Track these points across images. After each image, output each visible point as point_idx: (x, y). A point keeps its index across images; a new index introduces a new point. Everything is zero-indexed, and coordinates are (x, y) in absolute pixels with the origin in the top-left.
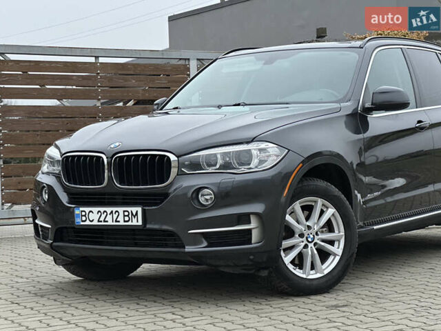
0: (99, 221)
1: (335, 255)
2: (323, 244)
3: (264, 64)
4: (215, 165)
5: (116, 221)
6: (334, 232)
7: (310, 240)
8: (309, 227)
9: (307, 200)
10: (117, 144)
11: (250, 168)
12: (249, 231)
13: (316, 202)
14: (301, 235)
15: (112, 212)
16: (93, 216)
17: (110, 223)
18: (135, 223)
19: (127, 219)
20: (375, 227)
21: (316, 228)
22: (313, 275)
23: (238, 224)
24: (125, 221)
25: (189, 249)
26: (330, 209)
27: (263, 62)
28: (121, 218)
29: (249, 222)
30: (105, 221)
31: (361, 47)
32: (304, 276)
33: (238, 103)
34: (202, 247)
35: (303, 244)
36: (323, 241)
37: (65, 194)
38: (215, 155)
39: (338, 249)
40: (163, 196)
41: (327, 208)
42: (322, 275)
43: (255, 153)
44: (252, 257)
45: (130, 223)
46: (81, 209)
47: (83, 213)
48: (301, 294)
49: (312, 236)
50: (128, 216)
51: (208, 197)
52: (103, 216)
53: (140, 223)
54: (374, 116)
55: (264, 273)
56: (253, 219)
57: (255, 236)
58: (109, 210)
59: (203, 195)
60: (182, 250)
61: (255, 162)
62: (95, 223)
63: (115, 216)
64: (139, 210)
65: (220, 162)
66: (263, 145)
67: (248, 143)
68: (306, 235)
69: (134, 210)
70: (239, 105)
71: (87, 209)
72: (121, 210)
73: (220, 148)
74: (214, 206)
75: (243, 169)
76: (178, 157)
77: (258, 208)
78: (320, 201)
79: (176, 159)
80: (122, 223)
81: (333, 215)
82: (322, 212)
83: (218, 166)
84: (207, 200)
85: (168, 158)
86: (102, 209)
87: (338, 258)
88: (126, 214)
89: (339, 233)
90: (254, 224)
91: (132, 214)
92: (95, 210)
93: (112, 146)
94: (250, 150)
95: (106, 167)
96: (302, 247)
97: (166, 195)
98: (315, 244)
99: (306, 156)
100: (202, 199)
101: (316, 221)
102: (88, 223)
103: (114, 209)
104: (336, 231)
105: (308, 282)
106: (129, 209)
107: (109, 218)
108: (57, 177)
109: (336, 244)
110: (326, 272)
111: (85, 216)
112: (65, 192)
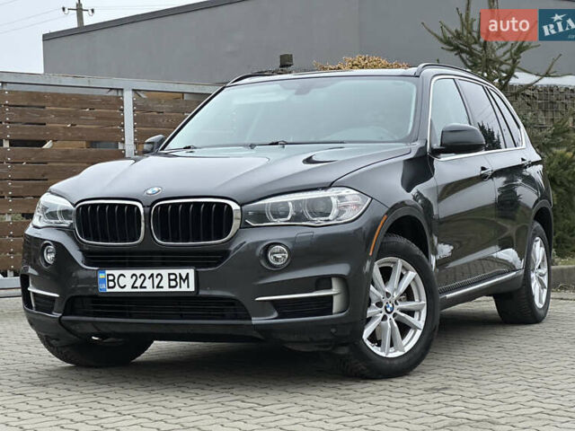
0: (133, 287)
1: (416, 328)
2: (403, 315)
3: (297, 94)
4: (286, 216)
5: (158, 287)
6: (414, 300)
7: (389, 310)
8: (388, 295)
9: (386, 261)
10: (156, 189)
11: (328, 220)
12: (331, 297)
13: (395, 263)
14: (379, 304)
15: (152, 275)
16: (125, 281)
17: (149, 289)
18: (184, 288)
19: (173, 283)
21: (395, 295)
22: (394, 354)
23: (317, 289)
24: (170, 287)
25: (255, 321)
26: (410, 273)
27: (294, 91)
28: (165, 283)
29: (330, 287)
30: (141, 287)
31: (416, 76)
32: (383, 354)
33: (275, 141)
34: (271, 319)
35: (381, 315)
36: (403, 311)
37: (80, 253)
38: (286, 203)
39: (419, 321)
40: (221, 254)
41: (407, 271)
42: (402, 353)
43: (334, 201)
44: (333, 330)
45: (177, 289)
46: (108, 272)
47: (111, 278)
48: (380, 376)
49: (391, 306)
50: (175, 280)
52: (140, 281)
53: (192, 288)
55: (343, 351)
56: (335, 283)
57: (337, 304)
58: (148, 272)
59: (272, 254)
60: (247, 322)
61: (335, 211)
62: (128, 289)
63: (156, 281)
64: (191, 272)
65: (291, 213)
66: (344, 192)
67: (325, 188)
68: (385, 304)
69: (184, 272)
70: (277, 144)
71: (116, 273)
72: (165, 272)
73: (292, 195)
74: (289, 267)
75: (320, 220)
76: (241, 205)
77: (343, 269)
78: (400, 262)
79: (238, 208)
80: (166, 289)
81: (414, 279)
82: (402, 276)
83: (289, 218)
84: (277, 259)
85: (229, 207)
86: (138, 272)
87: (419, 333)
88: (172, 277)
89: (420, 301)
90: (335, 290)
91: (181, 277)
92: (128, 273)
93: (150, 192)
94: (329, 198)
95: (143, 219)
96: (380, 318)
97: (225, 254)
98: (395, 315)
100: (271, 258)
101: (395, 287)
102: (117, 289)
103: (155, 272)
104: (417, 300)
105: (388, 362)
106: (177, 271)
107: (148, 283)
108: (69, 231)
109: (417, 314)
110: (407, 349)
111: (113, 280)
112: (80, 250)
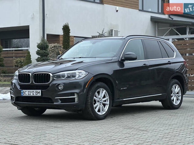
0: (28, 94)
4: (64, 77)
10: (35, 70)
11: (76, 78)
12: (74, 98)
13: (100, 90)
15: (32, 92)
17: (32, 95)
18: (39, 95)
19: (36, 94)
20: (124, 99)
21: (102, 98)
23: (71, 96)
25: (55, 103)
26: (104, 91)
28: (35, 94)
29: (74, 96)
31: (124, 39)
34: (59, 103)
37: (19, 86)
38: (64, 74)
40: (47, 86)
43: (77, 73)
45: (37, 95)
46: (23, 91)
51: (61, 87)
52: (30, 93)
53: (40, 95)
54: (126, 62)
56: (75, 94)
57: (76, 100)
58: (31, 91)
59: (60, 87)
60: (53, 104)
61: (77, 76)
62: (27, 95)
64: (40, 91)
65: (66, 76)
66: (80, 71)
67: (75, 70)
69: (39, 91)
70: (80, 58)
71: (25, 91)
72: (35, 91)
73: (66, 72)
74: (63, 90)
75: (74, 79)
76: (53, 74)
77: (77, 91)
78: (102, 89)
80: (35, 95)
83: (65, 77)
84: (61, 88)
85: (50, 74)
86: (29, 91)
90: (76, 96)
92: (27, 91)
94: (75, 72)
95: (31, 77)
97: (49, 86)
99: (95, 75)
100: (60, 88)
102: (25, 95)
103: (33, 91)
106: (37, 91)
107: (31, 94)
108: (17, 80)
111: (24, 93)
112: (19, 85)
